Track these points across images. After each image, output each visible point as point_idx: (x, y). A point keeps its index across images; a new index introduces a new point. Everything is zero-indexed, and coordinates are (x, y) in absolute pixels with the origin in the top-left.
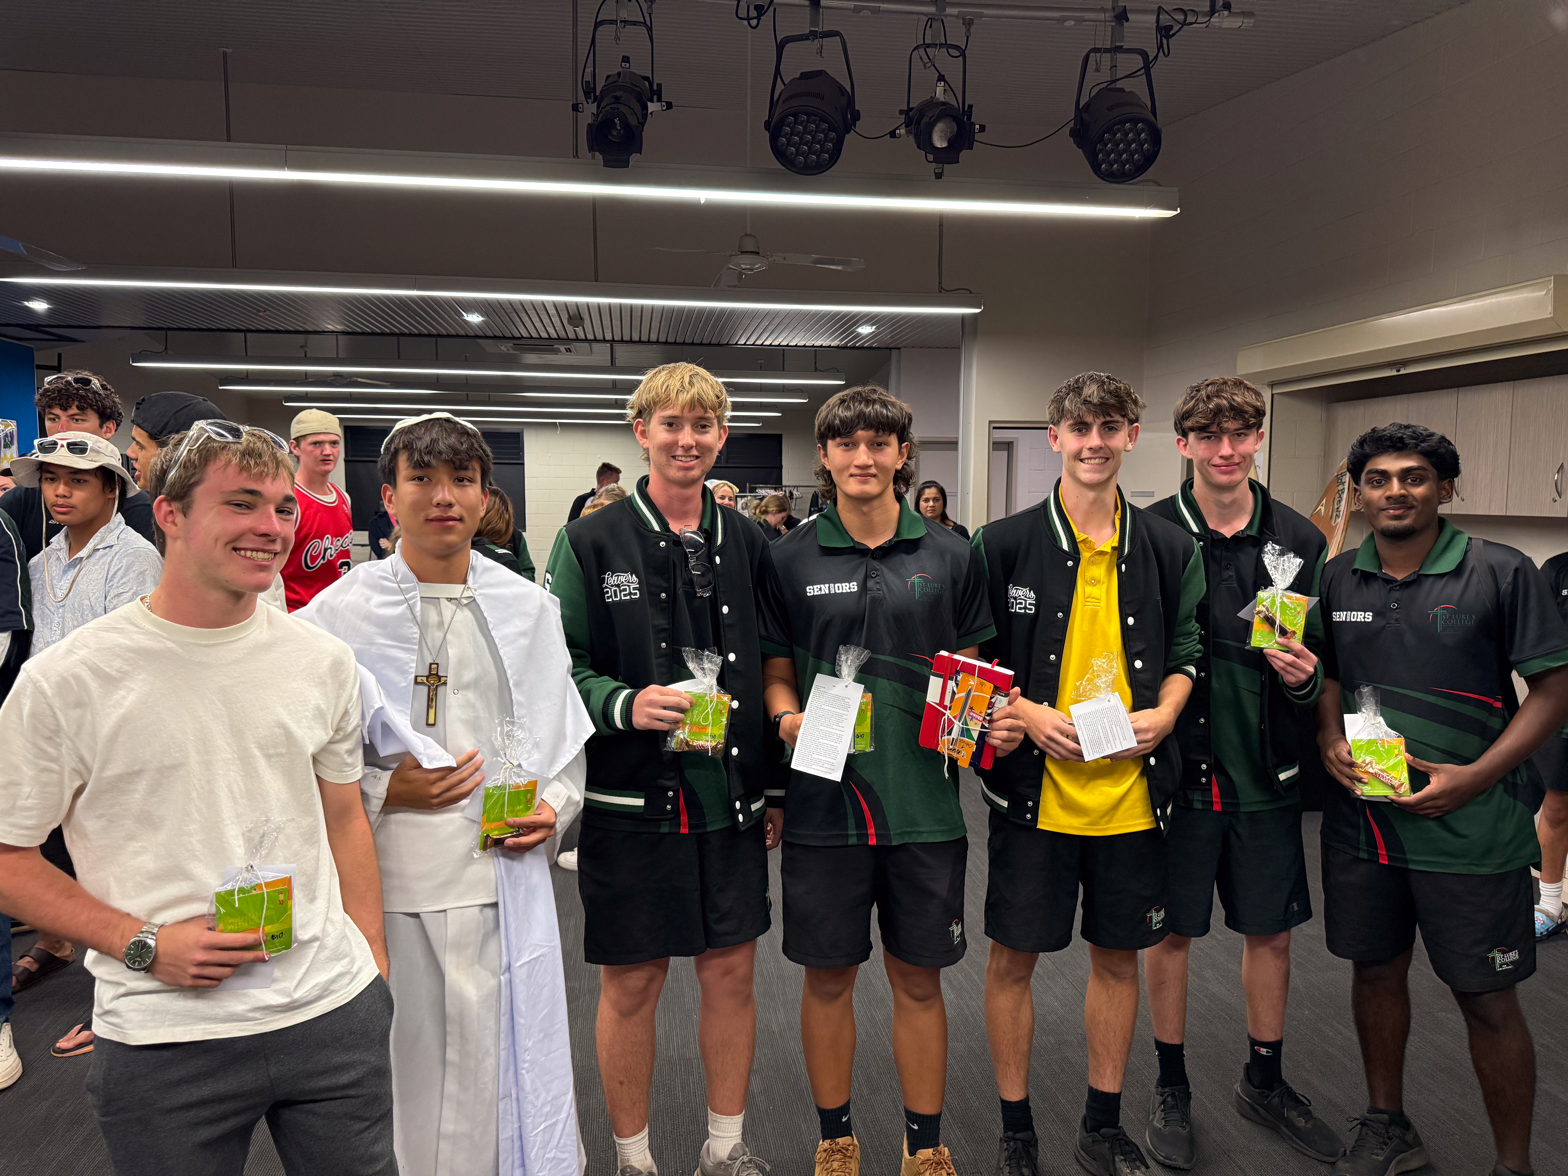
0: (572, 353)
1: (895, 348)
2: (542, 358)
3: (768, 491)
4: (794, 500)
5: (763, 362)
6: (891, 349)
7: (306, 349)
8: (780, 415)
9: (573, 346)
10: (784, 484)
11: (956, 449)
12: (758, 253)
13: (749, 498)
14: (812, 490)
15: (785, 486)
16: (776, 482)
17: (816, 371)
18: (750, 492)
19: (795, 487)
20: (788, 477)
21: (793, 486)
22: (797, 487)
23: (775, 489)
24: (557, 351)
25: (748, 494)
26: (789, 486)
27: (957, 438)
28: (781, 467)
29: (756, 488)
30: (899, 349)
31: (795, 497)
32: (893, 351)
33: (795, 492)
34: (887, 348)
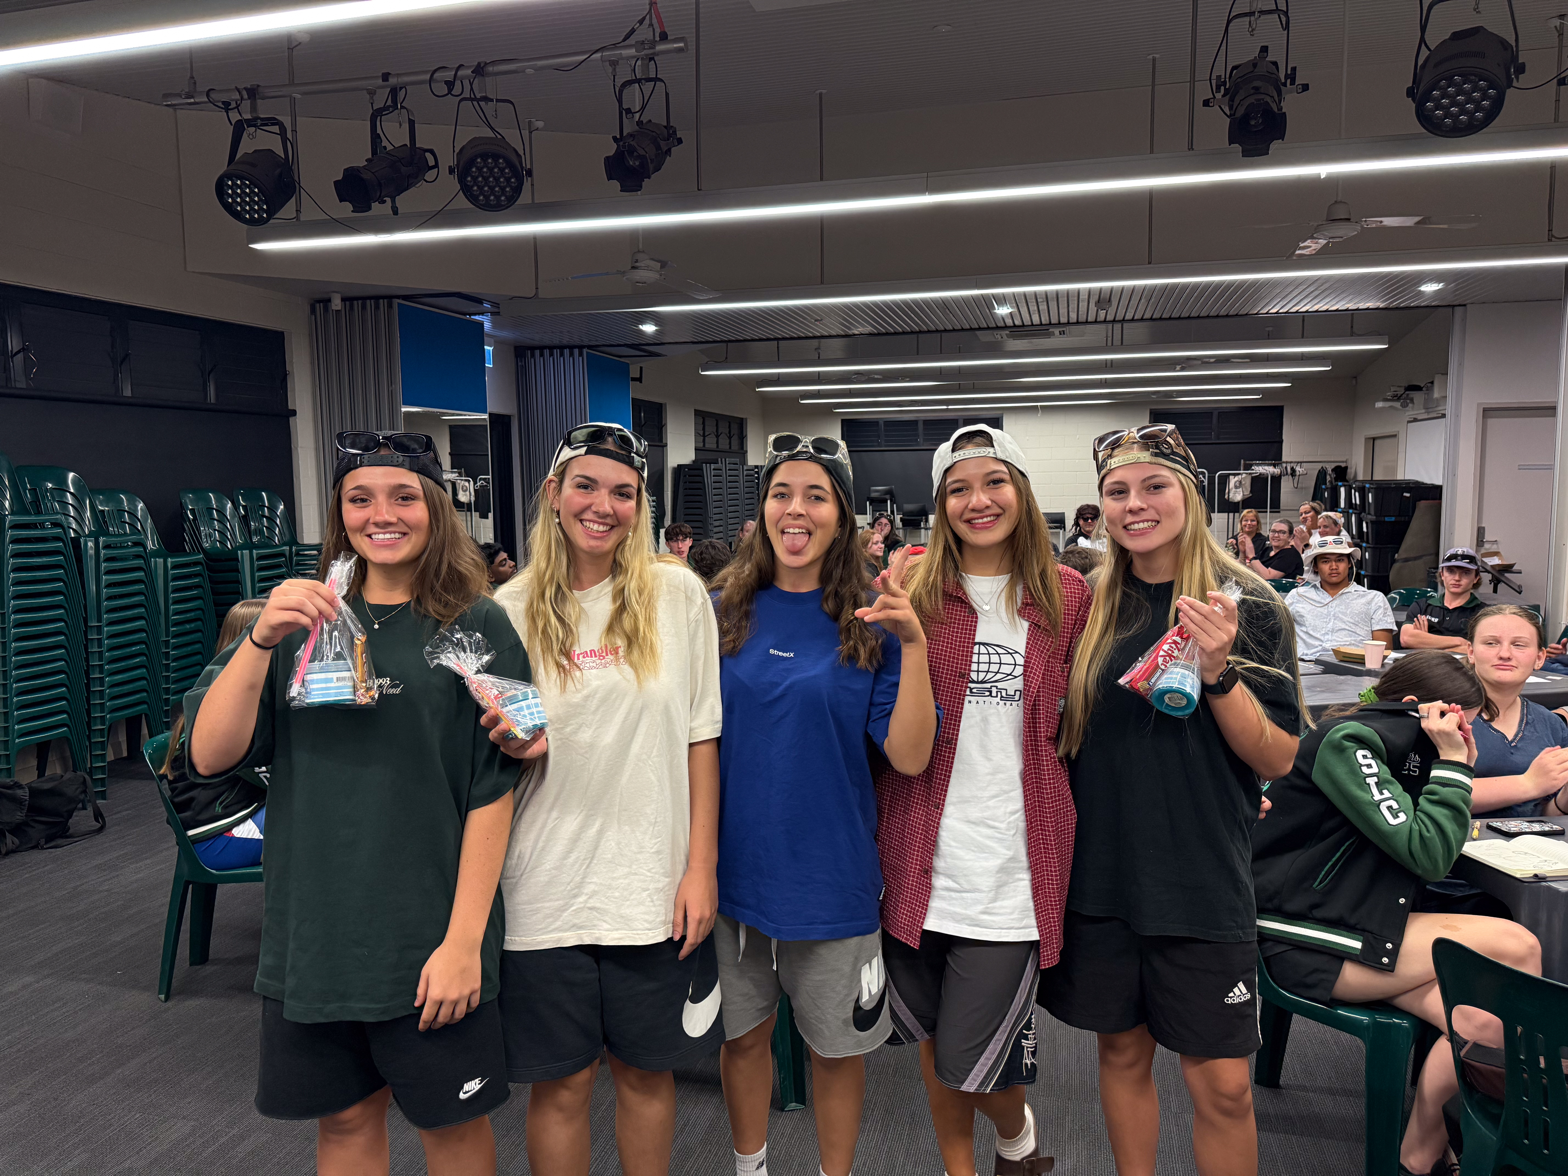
0: (1065, 336)
1: (1460, 305)
2: (1031, 343)
3: (1266, 468)
4: (1297, 478)
5: (1271, 329)
6: (1454, 306)
7: (820, 351)
8: (1290, 385)
9: (1066, 329)
10: (1284, 459)
11: (1554, 415)
12: (1349, 219)
13: (1244, 475)
14: (1319, 466)
15: (1287, 462)
16: (1276, 458)
17: (1352, 336)
18: (1244, 470)
19: (1298, 462)
20: (1288, 453)
21: (1295, 462)
22: (1301, 462)
23: (1274, 466)
24: (1050, 335)
25: (1242, 472)
26: (1291, 462)
27: (1557, 402)
28: (1281, 442)
29: (1251, 465)
30: (1465, 305)
31: (1298, 473)
32: (1457, 309)
33: (1298, 469)
34: (1449, 306)
